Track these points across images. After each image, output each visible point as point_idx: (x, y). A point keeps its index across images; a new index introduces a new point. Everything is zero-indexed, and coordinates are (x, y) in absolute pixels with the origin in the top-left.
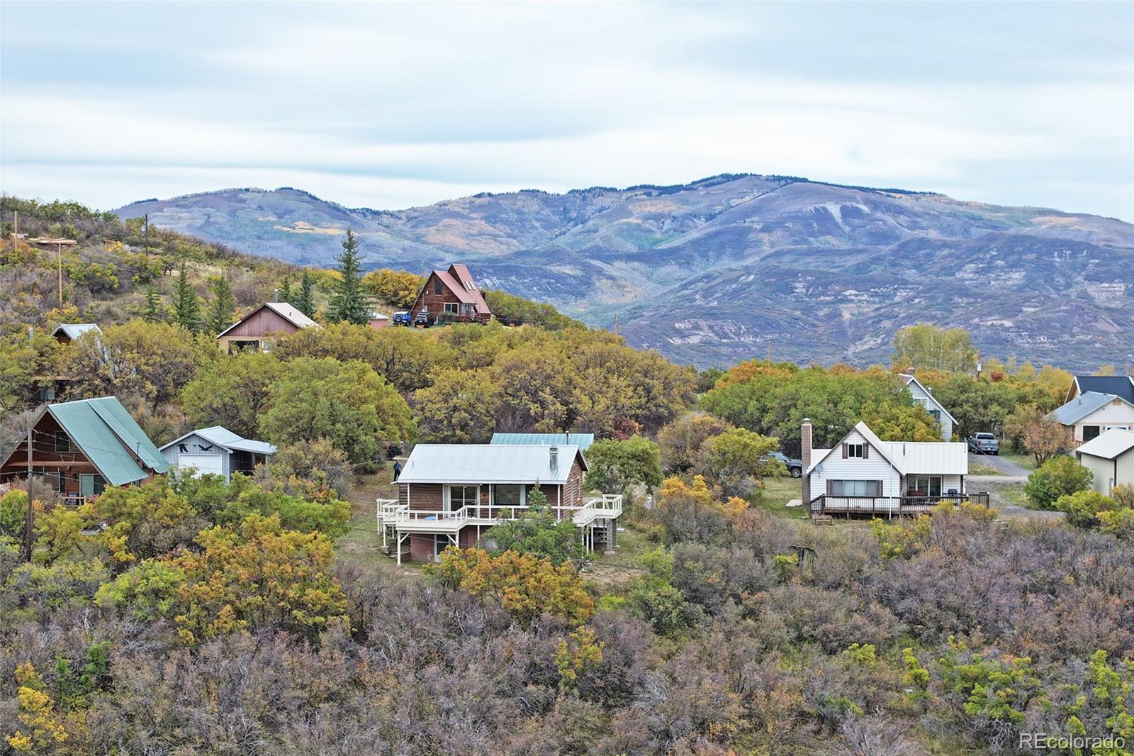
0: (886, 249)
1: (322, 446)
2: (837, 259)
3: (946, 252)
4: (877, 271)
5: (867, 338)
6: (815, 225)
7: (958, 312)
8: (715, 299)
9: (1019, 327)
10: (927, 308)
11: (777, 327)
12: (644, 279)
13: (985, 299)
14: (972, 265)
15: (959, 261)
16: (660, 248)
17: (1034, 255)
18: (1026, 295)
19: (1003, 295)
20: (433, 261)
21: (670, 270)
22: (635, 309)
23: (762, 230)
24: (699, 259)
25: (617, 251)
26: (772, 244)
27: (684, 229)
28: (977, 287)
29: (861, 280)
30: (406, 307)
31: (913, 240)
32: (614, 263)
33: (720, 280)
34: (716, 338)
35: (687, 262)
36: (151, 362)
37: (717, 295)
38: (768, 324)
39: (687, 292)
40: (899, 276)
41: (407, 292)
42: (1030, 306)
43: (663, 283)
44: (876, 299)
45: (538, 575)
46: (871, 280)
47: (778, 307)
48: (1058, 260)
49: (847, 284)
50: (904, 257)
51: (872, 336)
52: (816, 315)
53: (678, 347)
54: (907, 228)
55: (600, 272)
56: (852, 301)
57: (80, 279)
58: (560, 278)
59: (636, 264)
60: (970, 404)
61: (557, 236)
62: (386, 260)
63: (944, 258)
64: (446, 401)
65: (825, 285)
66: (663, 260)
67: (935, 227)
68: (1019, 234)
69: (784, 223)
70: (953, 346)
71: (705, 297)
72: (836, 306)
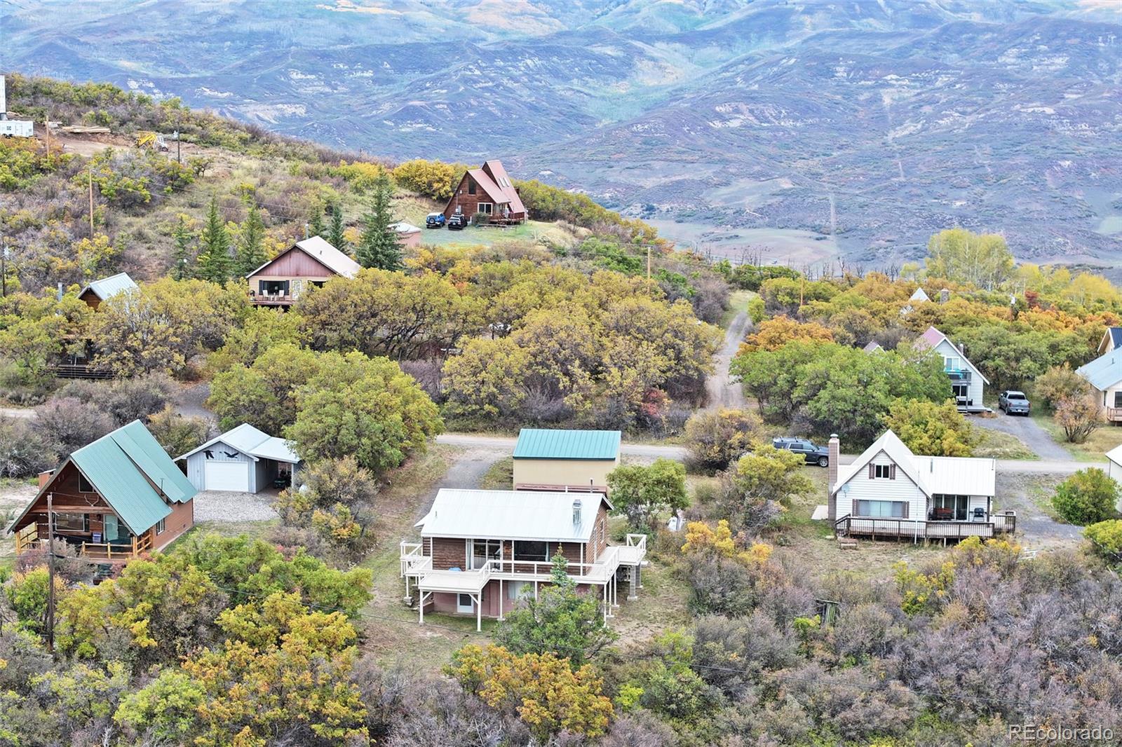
0: (928, 33)
1: (346, 466)
2: (878, 42)
3: (989, 36)
4: (918, 55)
5: (907, 123)
6: (857, 7)
7: (999, 98)
8: (756, 82)
9: (1061, 114)
10: (968, 94)
11: (816, 111)
12: (685, 60)
13: (1027, 85)
14: (1015, 50)
15: (1001, 45)
16: (701, 29)
17: (1078, 40)
18: (1068, 81)
19: (1045, 81)
20: (474, 40)
21: (712, 52)
22: (676, 91)
23: (804, 12)
24: (740, 40)
25: (659, 32)
26: (814, 27)
27: (726, 10)
28: (1018, 72)
29: (901, 63)
30: (441, 200)
31: (956, 24)
32: (656, 44)
33: (761, 63)
34: (756, 122)
35: (729, 43)
36: (179, 331)
37: (758, 78)
38: (809, 108)
39: (728, 74)
40: (940, 61)
41: (441, 185)
42: (1072, 93)
43: (704, 64)
44: (918, 84)
45: (557, 685)
46: (913, 65)
47: (819, 91)
48: (1102, 45)
49: (888, 69)
50: (947, 41)
51: (912, 122)
52: (857, 99)
53: (718, 131)
54: (950, 11)
55: (641, 53)
56: (893, 86)
57: (111, 195)
58: (600, 59)
59: (678, 45)
60: (1002, 358)
61: (599, 16)
62: (429, 40)
63: (986, 42)
64: (475, 374)
65: (867, 69)
66: (705, 41)
67: (978, 10)
68: (1064, 18)
69: (826, 5)
70: (988, 254)
71: (746, 80)
72: (876, 90)
